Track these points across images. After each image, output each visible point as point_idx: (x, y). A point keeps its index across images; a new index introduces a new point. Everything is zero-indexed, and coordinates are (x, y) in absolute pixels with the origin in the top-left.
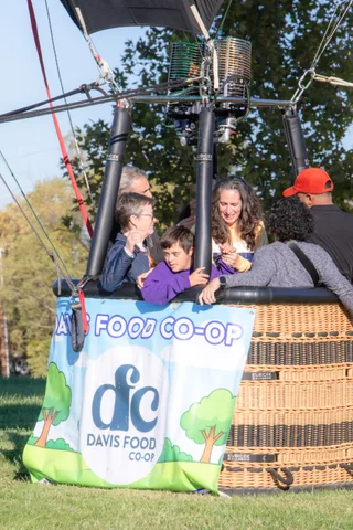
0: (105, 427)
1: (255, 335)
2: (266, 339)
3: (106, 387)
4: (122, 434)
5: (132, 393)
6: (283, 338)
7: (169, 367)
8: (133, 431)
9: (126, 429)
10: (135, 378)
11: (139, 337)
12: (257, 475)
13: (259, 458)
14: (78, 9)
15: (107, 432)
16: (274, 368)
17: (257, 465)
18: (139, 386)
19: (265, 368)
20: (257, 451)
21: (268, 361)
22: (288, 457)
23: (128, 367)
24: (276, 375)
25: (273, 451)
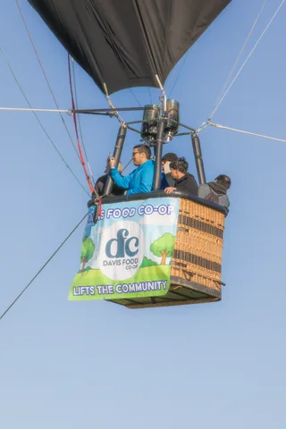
0: (113, 257)
1: (180, 211)
2: (184, 214)
3: (113, 240)
4: (122, 259)
5: (125, 240)
6: (191, 216)
7: (143, 227)
8: (127, 257)
9: (123, 256)
10: (127, 234)
11: (127, 217)
12: (177, 271)
13: (179, 264)
14: (105, 84)
15: (114, 259)
16: (187, 227)
17: (177, 267)
18: (129, 237)
19: (183, 226)
20: (178, 261)
21: (184, 223)
22: (191, 267)
23: (123, 230)
24: (187, 231)
25: (185, 263)
